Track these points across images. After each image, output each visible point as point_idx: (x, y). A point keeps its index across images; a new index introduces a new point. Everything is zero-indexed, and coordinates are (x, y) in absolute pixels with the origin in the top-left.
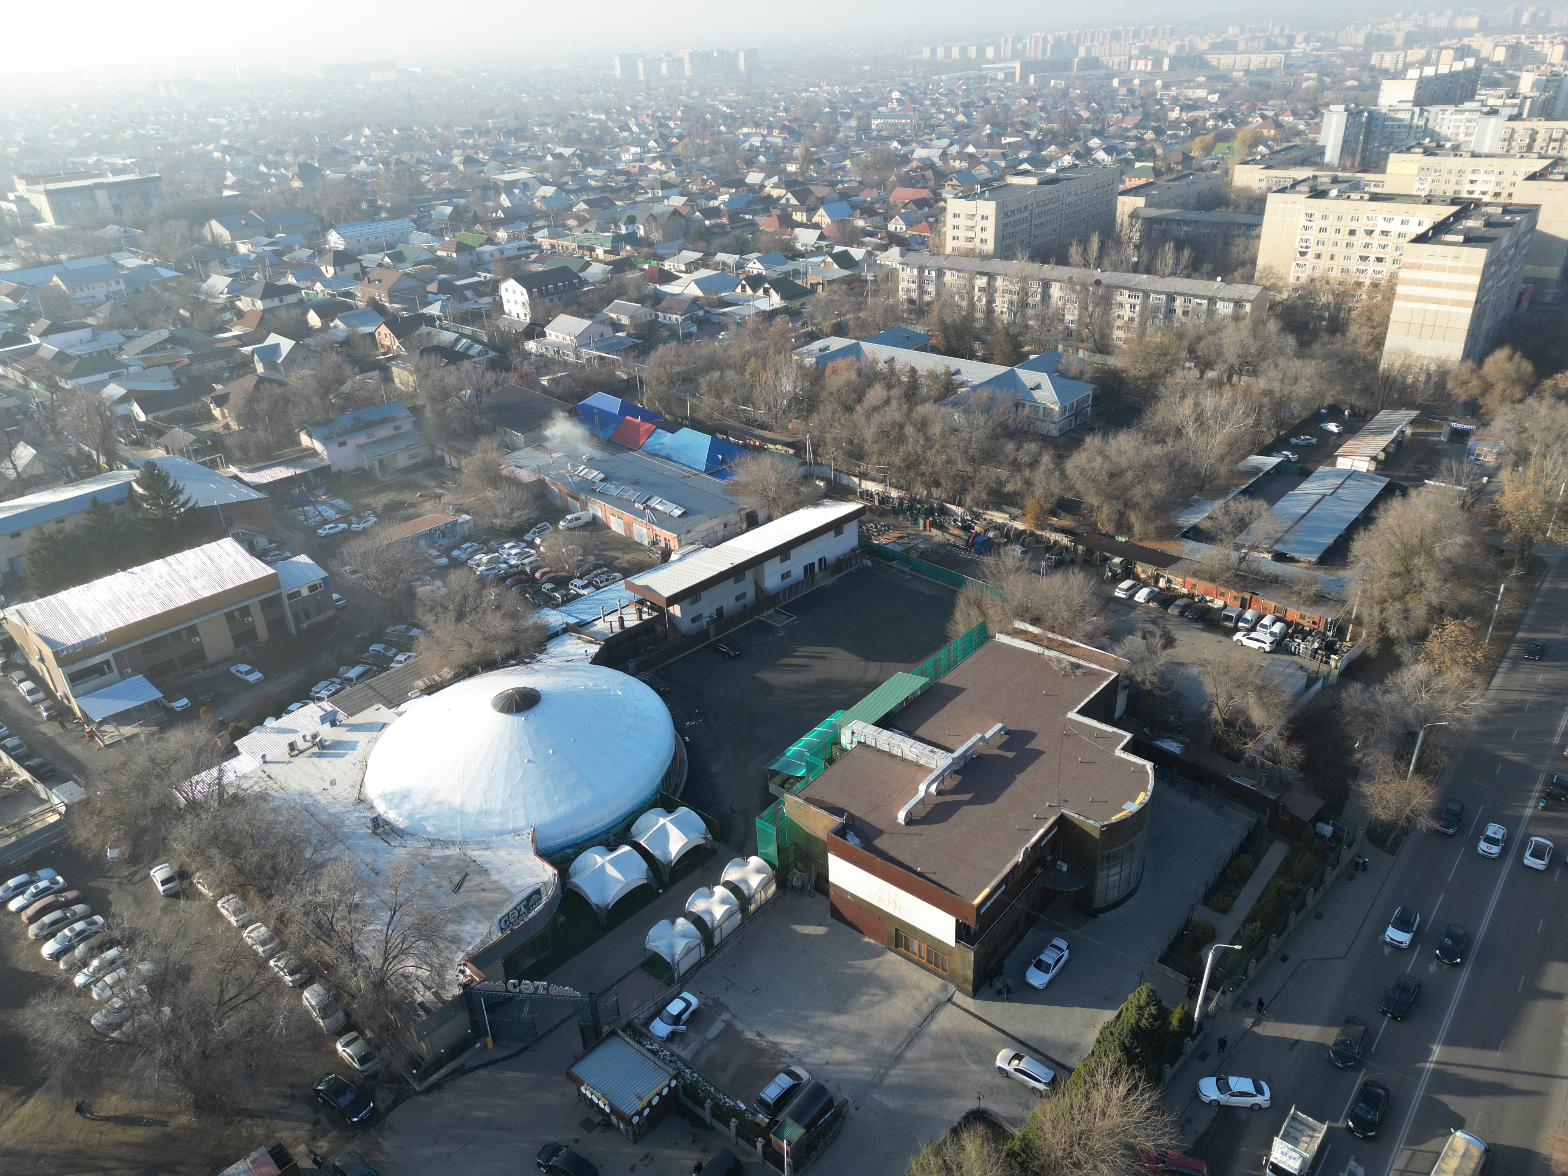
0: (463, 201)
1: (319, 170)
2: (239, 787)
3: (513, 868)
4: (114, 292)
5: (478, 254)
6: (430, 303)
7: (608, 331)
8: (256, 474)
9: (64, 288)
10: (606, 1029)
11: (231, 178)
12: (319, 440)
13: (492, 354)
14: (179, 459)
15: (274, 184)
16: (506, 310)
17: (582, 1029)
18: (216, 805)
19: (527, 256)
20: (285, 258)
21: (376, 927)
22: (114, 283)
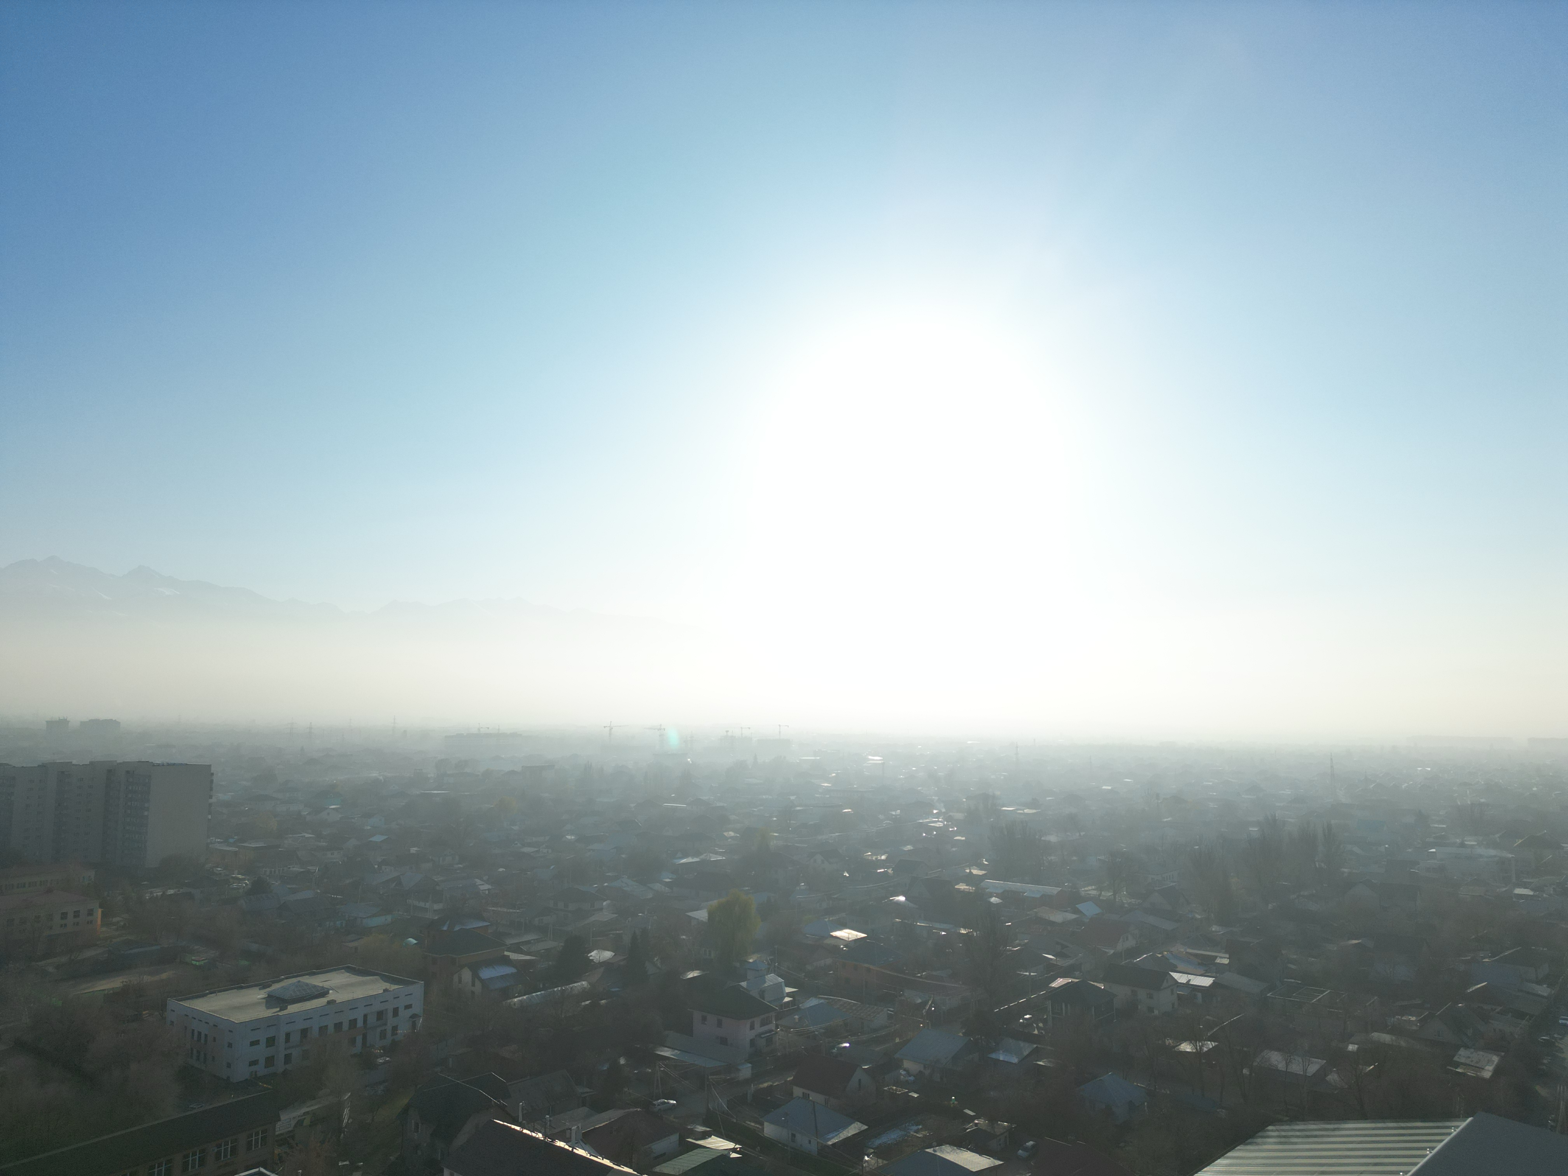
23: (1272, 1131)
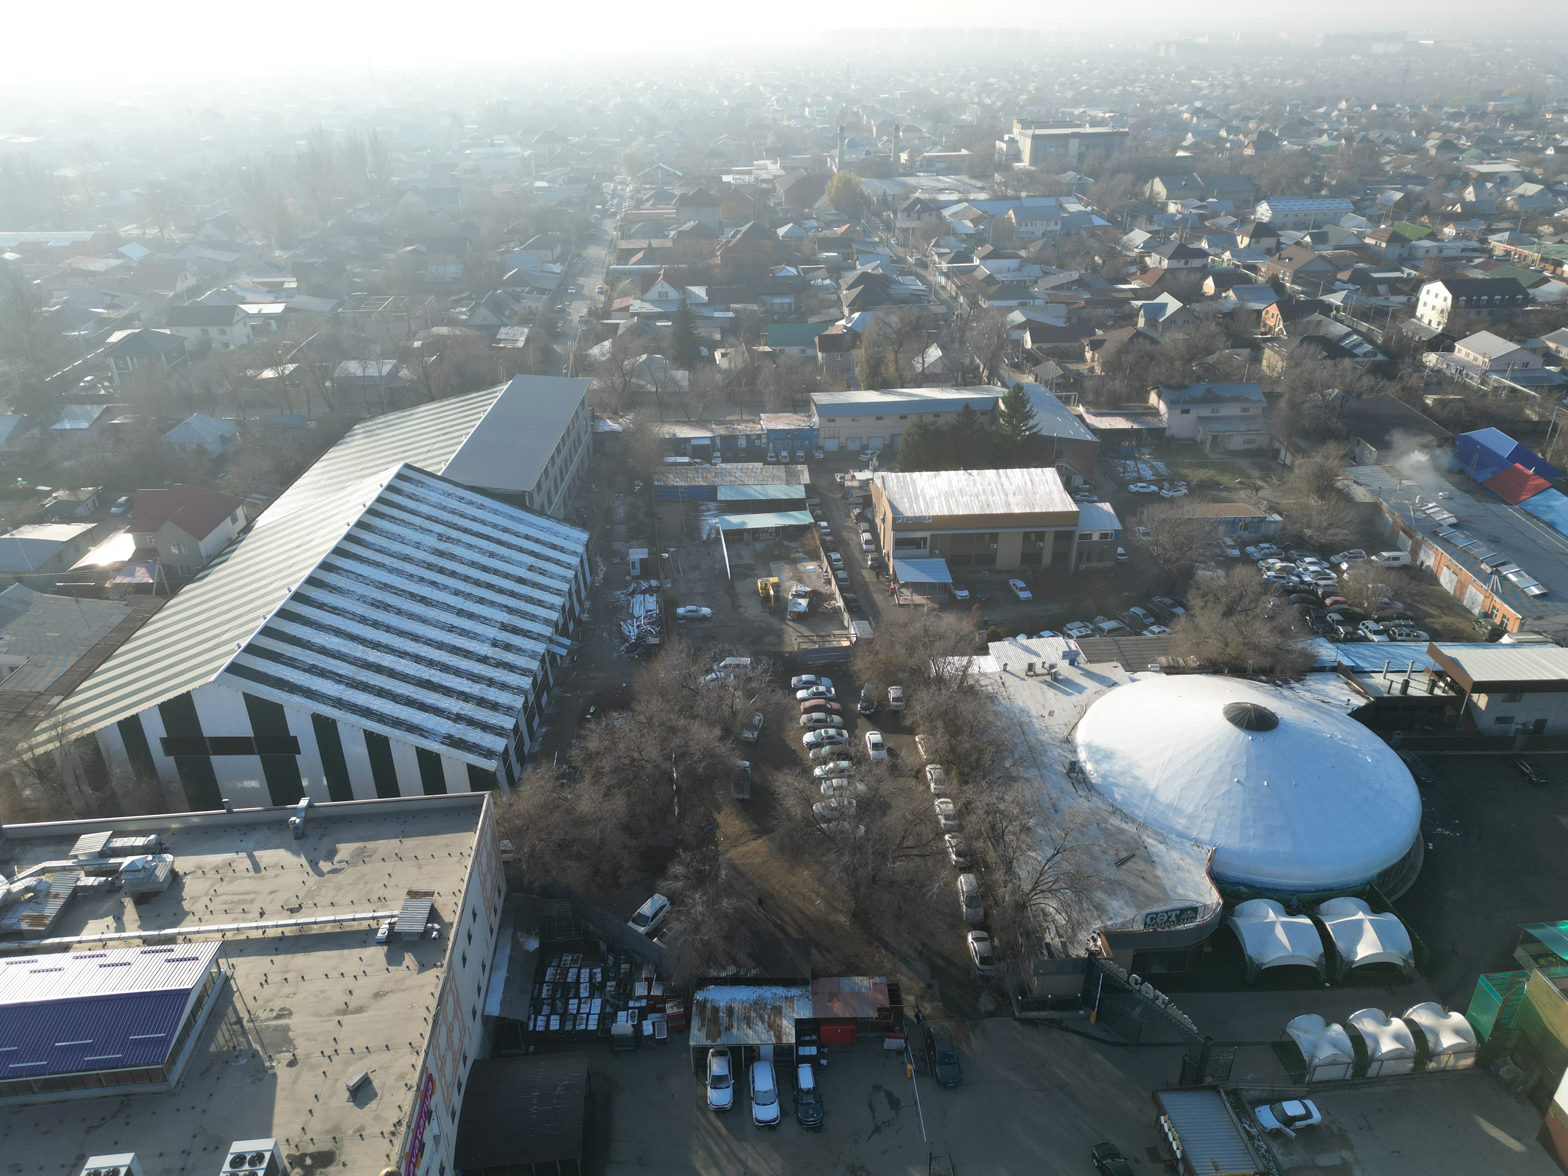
0: (1419, 188)
1: (1278, 139)
2: (978, 681)
3: (1180, 874)
4: (1050, 232)
5: (1412, 248)
6: (1334, 291)
7: (1536, 361)
8: (1098, 419)
9: (1014, 221)
10: (1209, 1080)
11: (1190, 139)
12: (1166, 403)
13: (1380, 357)
14: (1043, 388)
15: (1227, 149)
16: (1418, 314)
17: (1185, 1063)
18: (956, 688)
19: (1470, 259)
20: (1207, 223)
21: (1039, 855)
22: (1053, 224)
23: (358, 429)
